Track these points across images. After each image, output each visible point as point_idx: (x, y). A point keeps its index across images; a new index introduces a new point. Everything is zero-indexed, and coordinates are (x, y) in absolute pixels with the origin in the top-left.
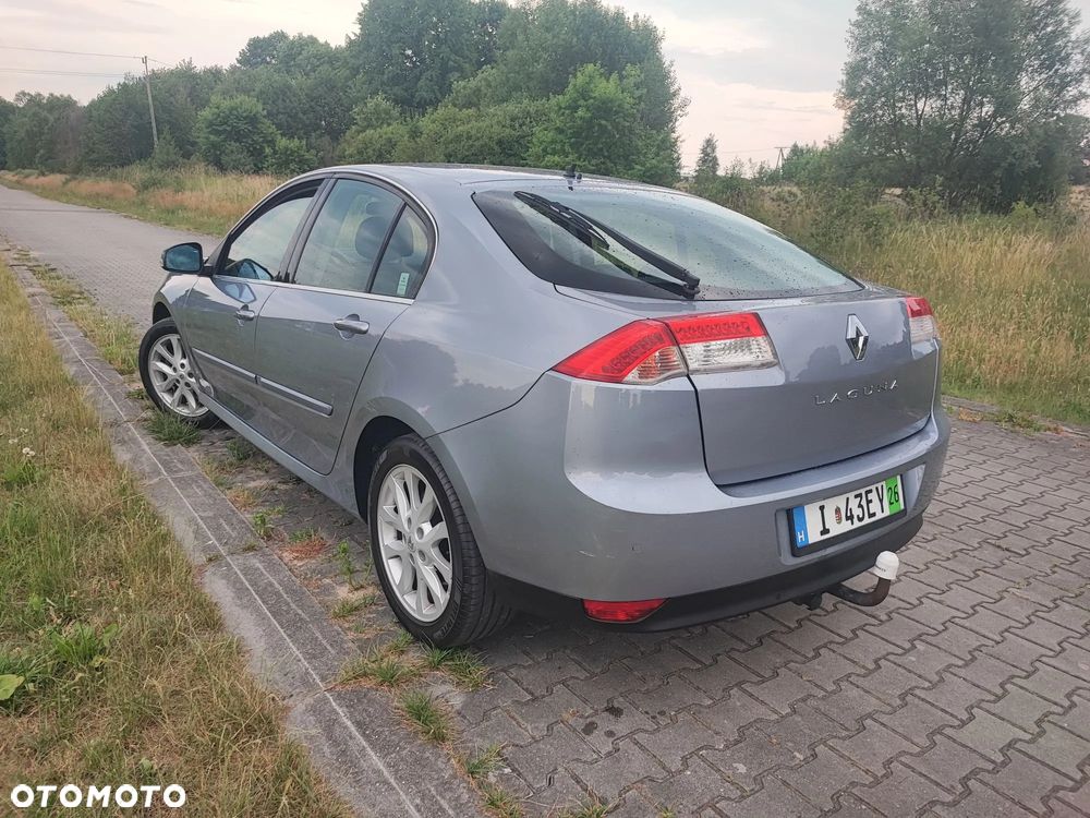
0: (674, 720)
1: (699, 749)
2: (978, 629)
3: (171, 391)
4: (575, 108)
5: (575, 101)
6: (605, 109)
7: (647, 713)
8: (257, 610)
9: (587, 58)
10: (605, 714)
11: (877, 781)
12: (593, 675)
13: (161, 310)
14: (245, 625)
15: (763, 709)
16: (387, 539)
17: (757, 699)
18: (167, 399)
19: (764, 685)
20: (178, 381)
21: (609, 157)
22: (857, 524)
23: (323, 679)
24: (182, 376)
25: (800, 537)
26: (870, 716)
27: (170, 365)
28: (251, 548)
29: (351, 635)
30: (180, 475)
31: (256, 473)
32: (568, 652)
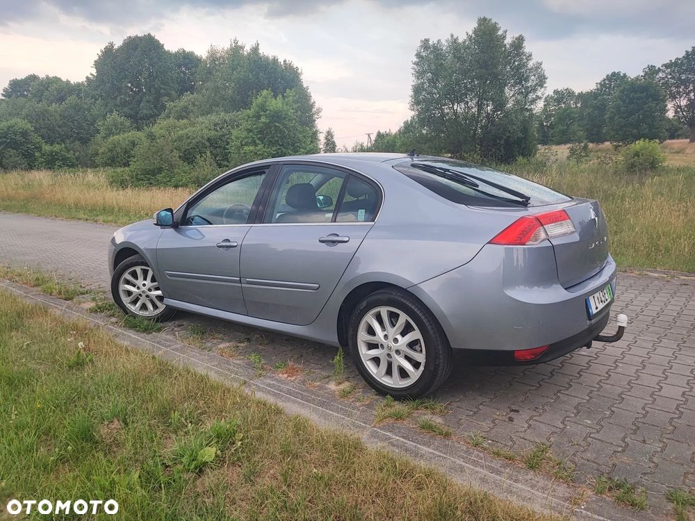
0: (544, 410)
1: (565, 418)
2: (637, 354)
3: (136, 301)
4: (259, 117)
5: (258, 113)
6: (277, 116)
7: (530, 409)
8: (299, 403)
10: (512, 413)
11: (645, 416)
12: (492, 399)
13: (127, 252)
14: (293, 408)
15: (577, 399)
17: (571, 396)
18: (132, 308)
19: (569, 390)
20: (140, 295)
21: (282, 145)
23: (365, 423)
24: (143, 292)
25: (590, 310)
27: (134, 286)
28: (260, 376)
29: (358, 404)
30: (173, 347)
31: (215, 341)
32: (471, 392)
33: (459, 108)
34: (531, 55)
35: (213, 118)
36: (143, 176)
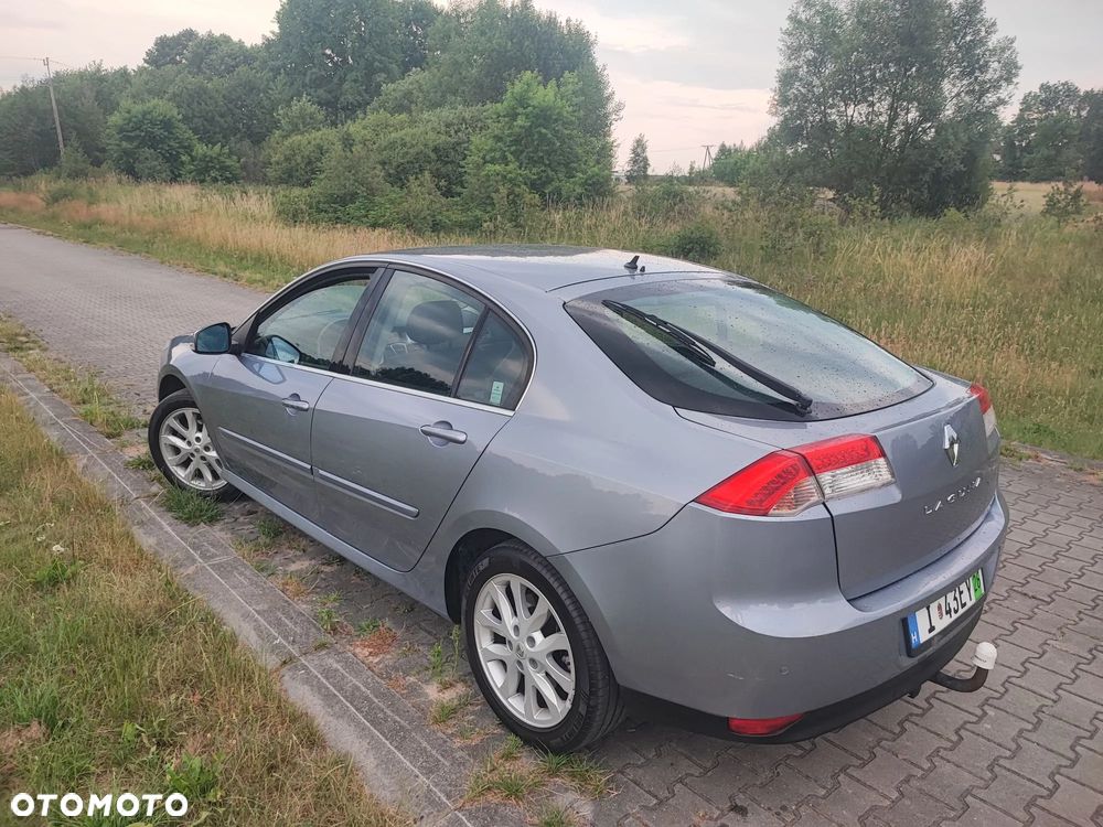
0: (797, 814)
2: (1034, 688)
3: (186, 464)
4: (514, 116)
5: (514, 109)
6: (544, 117)
7: (769, 809)
8: (358, 724)
9: (522, 64)
10: (732, 814)
12: (707, 770)
13: (171, 382)
14: (345, 736)
15: (874, 795)
16: (484, 643)
17: (865, 785)
18: (181, 474)
19: (866, 768)
20: (192, 455)
21: (549, 165)
22: (955, 616)
23: (449, 796)
24: (197, 450)
25: (914, 638)
26: (968, 792)
27: (183, 439)
28: (323, 646)
29: (458, 743)
30: (217, 560)
31: (291, 553)
32: (674, 745)
33: (857, 113)
34: (994, 24)
35: (446, 113)
36: (326, 205)
